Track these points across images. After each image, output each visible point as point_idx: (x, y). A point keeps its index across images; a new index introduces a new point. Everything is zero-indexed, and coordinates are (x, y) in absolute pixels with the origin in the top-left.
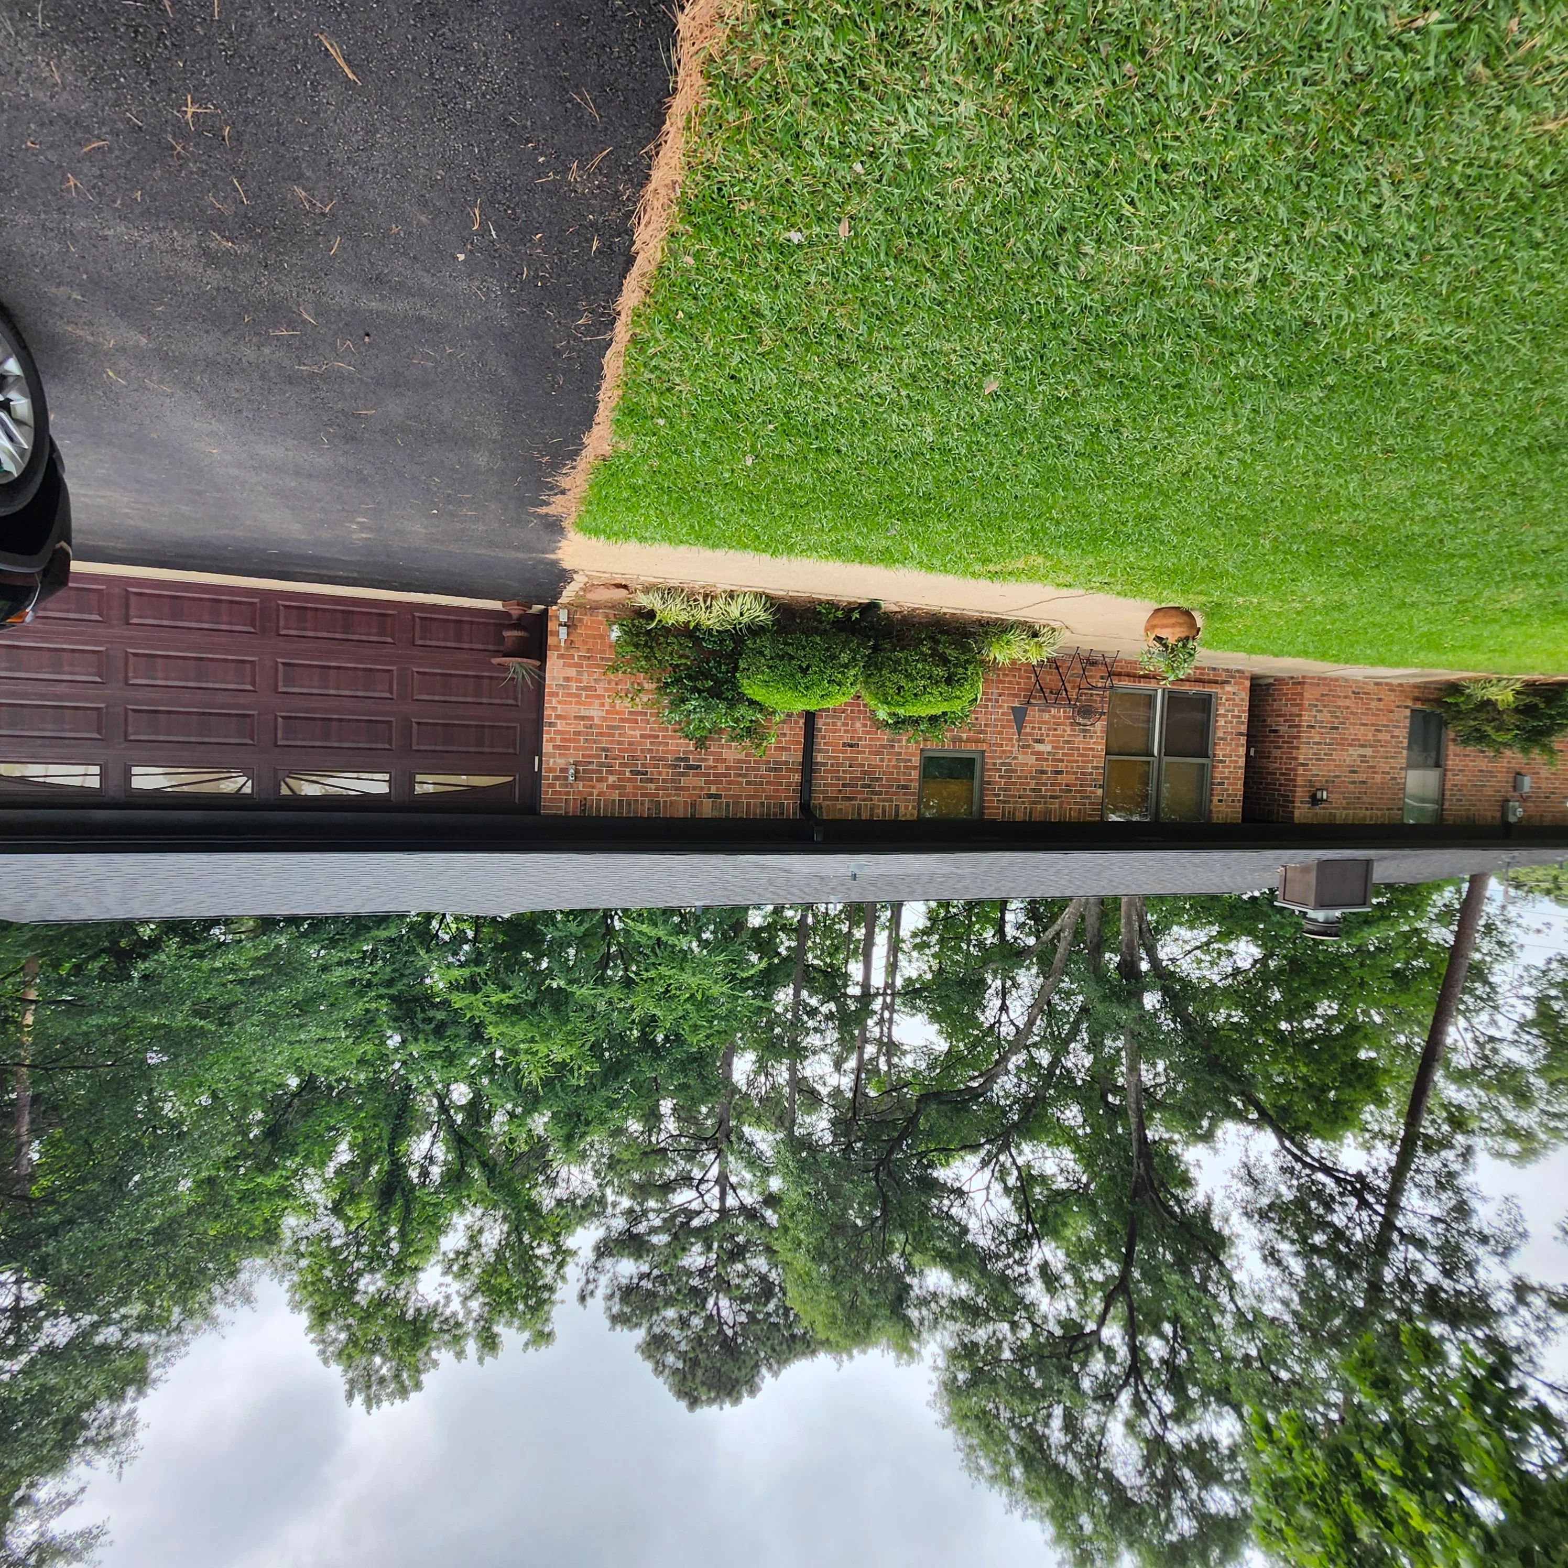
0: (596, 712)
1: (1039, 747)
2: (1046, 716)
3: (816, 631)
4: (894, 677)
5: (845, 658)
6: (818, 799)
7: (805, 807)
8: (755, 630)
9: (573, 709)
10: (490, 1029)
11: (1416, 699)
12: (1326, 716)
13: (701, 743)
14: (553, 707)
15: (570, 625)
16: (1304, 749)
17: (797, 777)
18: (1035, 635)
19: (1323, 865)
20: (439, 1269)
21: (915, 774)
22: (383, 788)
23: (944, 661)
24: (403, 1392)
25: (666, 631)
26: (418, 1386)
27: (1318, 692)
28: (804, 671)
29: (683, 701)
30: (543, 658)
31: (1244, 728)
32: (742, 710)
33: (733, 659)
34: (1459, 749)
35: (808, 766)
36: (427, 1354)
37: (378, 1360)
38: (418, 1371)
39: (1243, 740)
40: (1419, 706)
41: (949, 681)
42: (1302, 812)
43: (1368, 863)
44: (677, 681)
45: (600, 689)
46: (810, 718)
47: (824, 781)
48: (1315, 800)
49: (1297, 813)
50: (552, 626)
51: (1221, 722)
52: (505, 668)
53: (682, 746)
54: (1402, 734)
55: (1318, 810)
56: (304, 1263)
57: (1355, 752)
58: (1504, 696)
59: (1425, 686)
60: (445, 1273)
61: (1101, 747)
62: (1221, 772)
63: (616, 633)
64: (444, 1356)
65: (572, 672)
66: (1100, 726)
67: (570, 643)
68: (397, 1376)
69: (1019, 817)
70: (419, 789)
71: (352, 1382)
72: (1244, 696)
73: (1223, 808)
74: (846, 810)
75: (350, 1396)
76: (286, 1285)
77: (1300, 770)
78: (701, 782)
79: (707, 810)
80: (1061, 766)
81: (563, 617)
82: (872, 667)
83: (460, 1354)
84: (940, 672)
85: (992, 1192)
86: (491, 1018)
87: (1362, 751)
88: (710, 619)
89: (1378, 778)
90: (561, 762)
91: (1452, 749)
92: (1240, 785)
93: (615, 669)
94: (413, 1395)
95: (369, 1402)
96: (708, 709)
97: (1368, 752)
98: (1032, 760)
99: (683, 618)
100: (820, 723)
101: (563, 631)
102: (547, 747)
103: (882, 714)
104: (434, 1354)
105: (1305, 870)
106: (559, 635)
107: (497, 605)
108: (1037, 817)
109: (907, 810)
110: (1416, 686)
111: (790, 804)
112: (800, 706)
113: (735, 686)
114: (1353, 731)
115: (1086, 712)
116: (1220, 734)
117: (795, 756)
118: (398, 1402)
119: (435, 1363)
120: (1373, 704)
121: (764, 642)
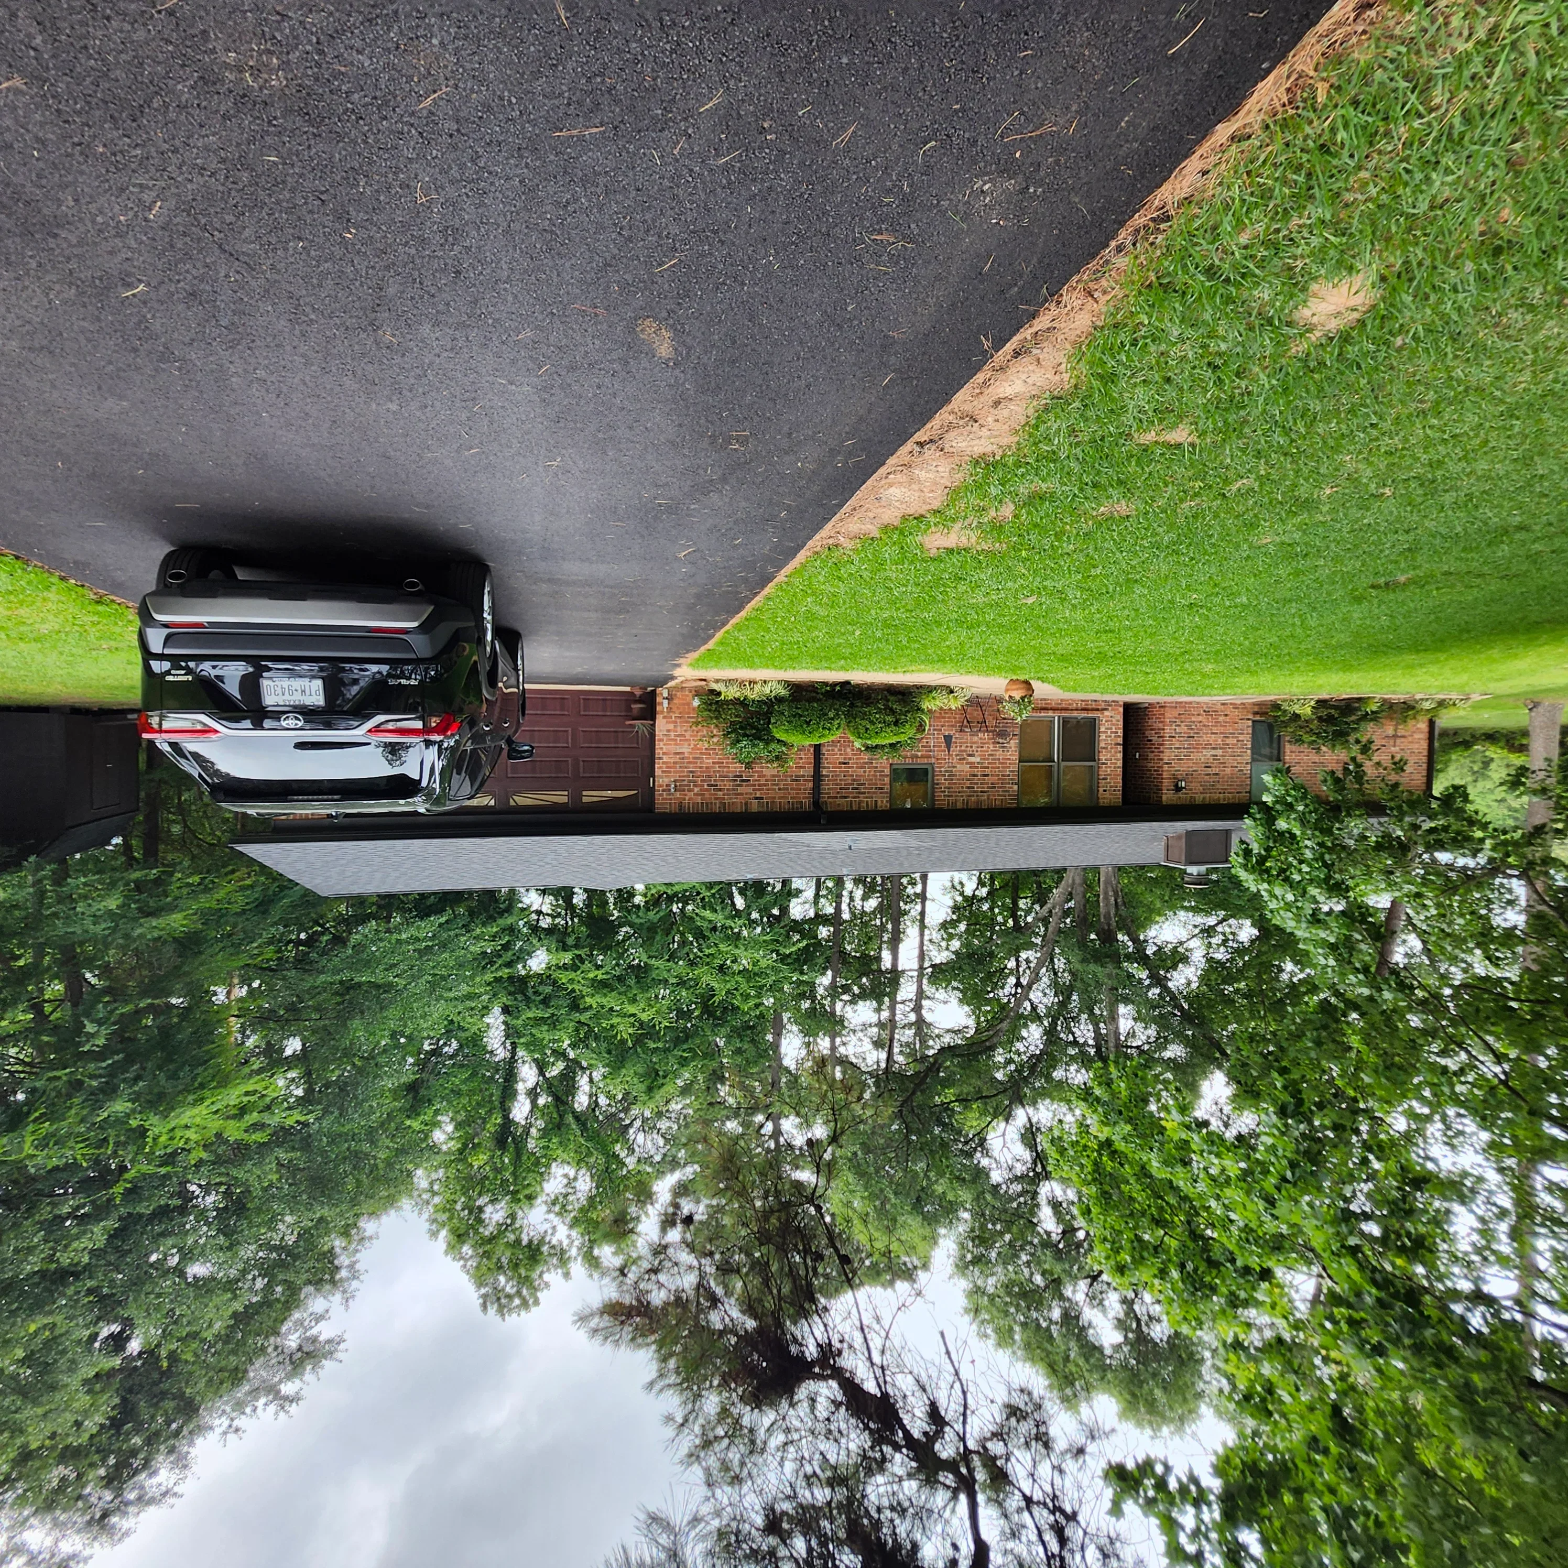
0: (686, 749)
1: (971, 759)
2: (975, 739)
3: (814, 699)
4: (864, 723)
5: (831, 714)
6: (824, 798)
7: (816, 803)
8: (779, 700)
9: (673, 748)
10: (588, 999)
11: (1255, 713)
12: (1183, 728)
13: (749, 765)
14: (661, 747)
15: (670, 699)
16: (1167, 751)
17: (811, 785)
18: (952, 692)
19: (1189, 834)
20: (544, 1208)
21: (887, 780)
22: (564, 800)
23: (893, 712)
24: (525, 1304)
25: (727, 702)
26: (537, 1302)
27: (1175, 713)
28: (808, 723)
29: (738, 741)
30: (653, 718)
31: (1120, 740)
32: (773, 746)
33: (767, 715)
34: (1294, 748)
35: (817, 777)
36: (540, 1276)
37: (502, 1279)
38: (536, 1289)
39: (1120, 748)
40: (1258, 718)
41: (896, 723)
42: (1168, 796)
43: (1227, 833)
44: (734, 731)
45: (688, 735)
46: (817, 748)
47: (828, 787)
48: (1178, 789)
49: (1164, 797)
50: (659, 699)
51: (1103, 737)
52: (633, 726)
53: (737, 768)
54: (1247, 739)
55: (1180, 794)
56: (437, 1200)
57: (1209, 753)
58: (1306, 711)
59: (1260, 704)
60: (549, 1211)
61: (1015, 758)
62: (1104, 771)
63: (696, 703)
64: (553, 1277)
65: (671, 726)
66: (1014, 743)
67: (670, 709)
68: (519, 1293)
69: (959, 806)
70: (585, 800)
71: (485, 1297)
72: (1119, 717)
73: (1107, 795)
74: (843, 804)
75: (484, 1307)
76: (426, 1216)
77: (1166, 767)
78: (750, 789)
79: (755, 807)
80: (987, 771)
81: (665, 694)
82: (851, 717)
83: (567, 1275)
84: (889, 719)
85: (1008, 1137)
86: (586, 990)
87: (1214, 752)
88: (753, 694)
89: (1228, 771)
90: (666, 780)
91: (1288, 747)
92: (1120, 779)
93: (697, 723)
94: (534, 1309)
95: (501, 1310)
96: (754, 746)
97: (1219, 752)
98: (967, 768)
99: (737, 695)
100: (824, 750)
101: (666, 702)
102: (658, 772)
103: (857, 744)
104: (546, 1277)
105: (1179, 837)
106: (663, 705)
107: (628, 689)
108: (972, 806)
109: (883, 803)
110: (1254, 704)
111: (805, 800)
112: (807, 743)
113: (769, 732)
114: (1206, 738)
115: (1003, 734)
116: (1102, 745)
117: (809, 771)
118: (523, 1313)
119: (547, 1285)
120: (1221, 719)
121: (784, 707)
